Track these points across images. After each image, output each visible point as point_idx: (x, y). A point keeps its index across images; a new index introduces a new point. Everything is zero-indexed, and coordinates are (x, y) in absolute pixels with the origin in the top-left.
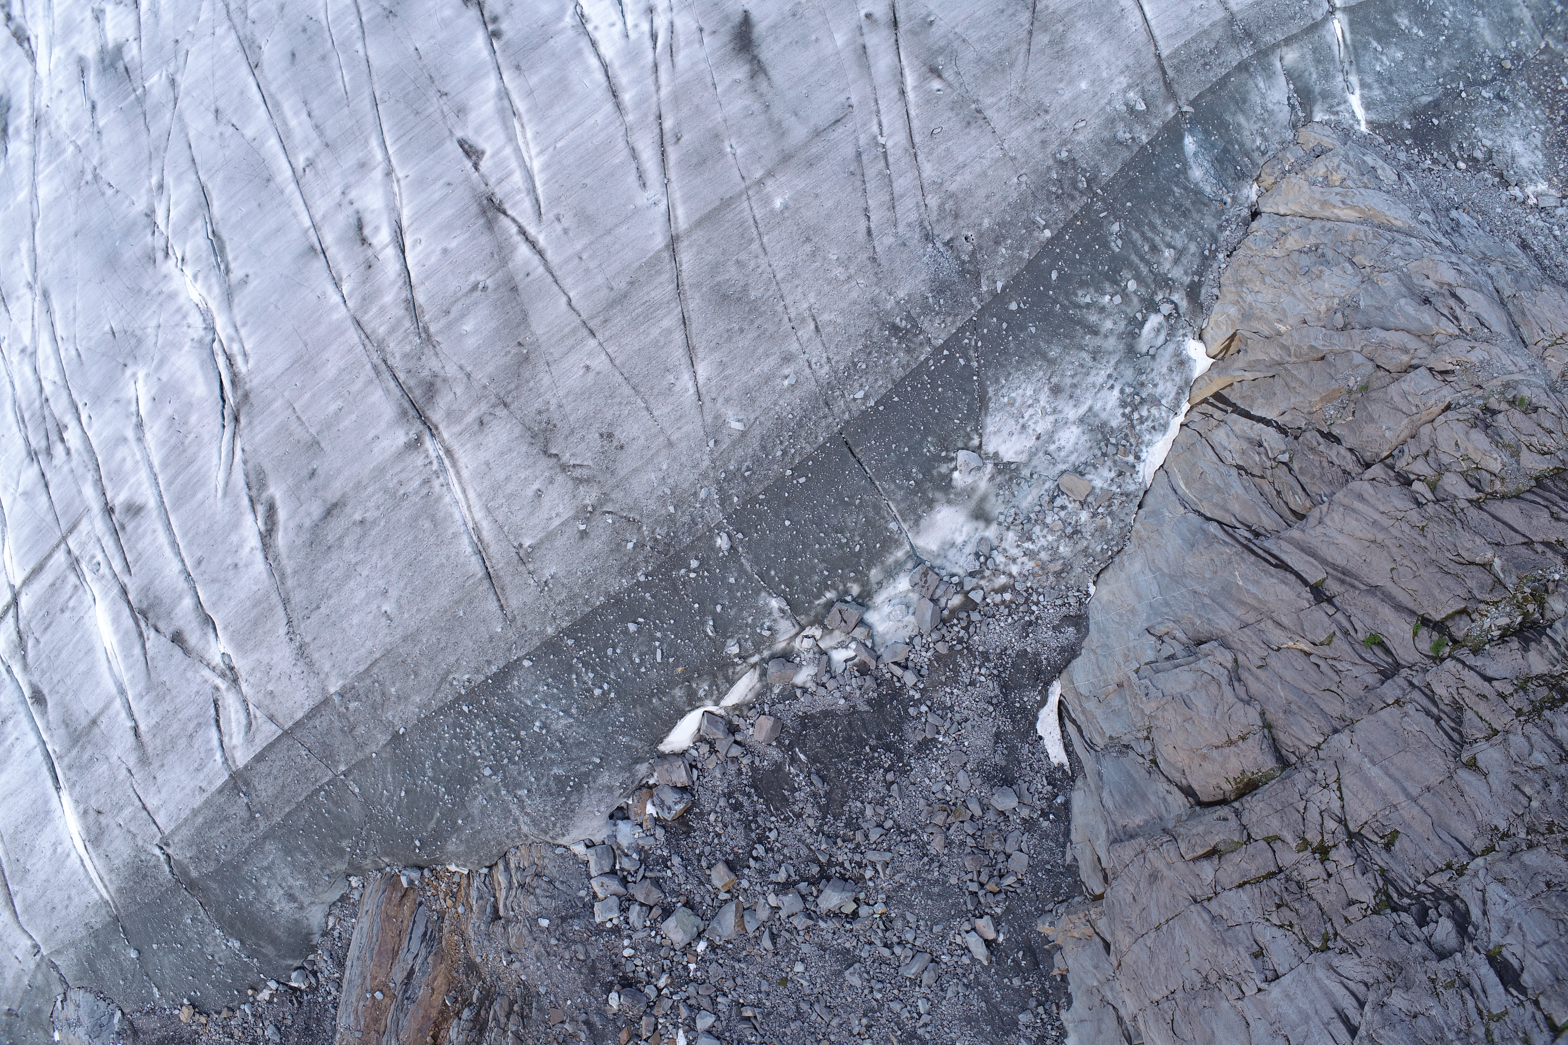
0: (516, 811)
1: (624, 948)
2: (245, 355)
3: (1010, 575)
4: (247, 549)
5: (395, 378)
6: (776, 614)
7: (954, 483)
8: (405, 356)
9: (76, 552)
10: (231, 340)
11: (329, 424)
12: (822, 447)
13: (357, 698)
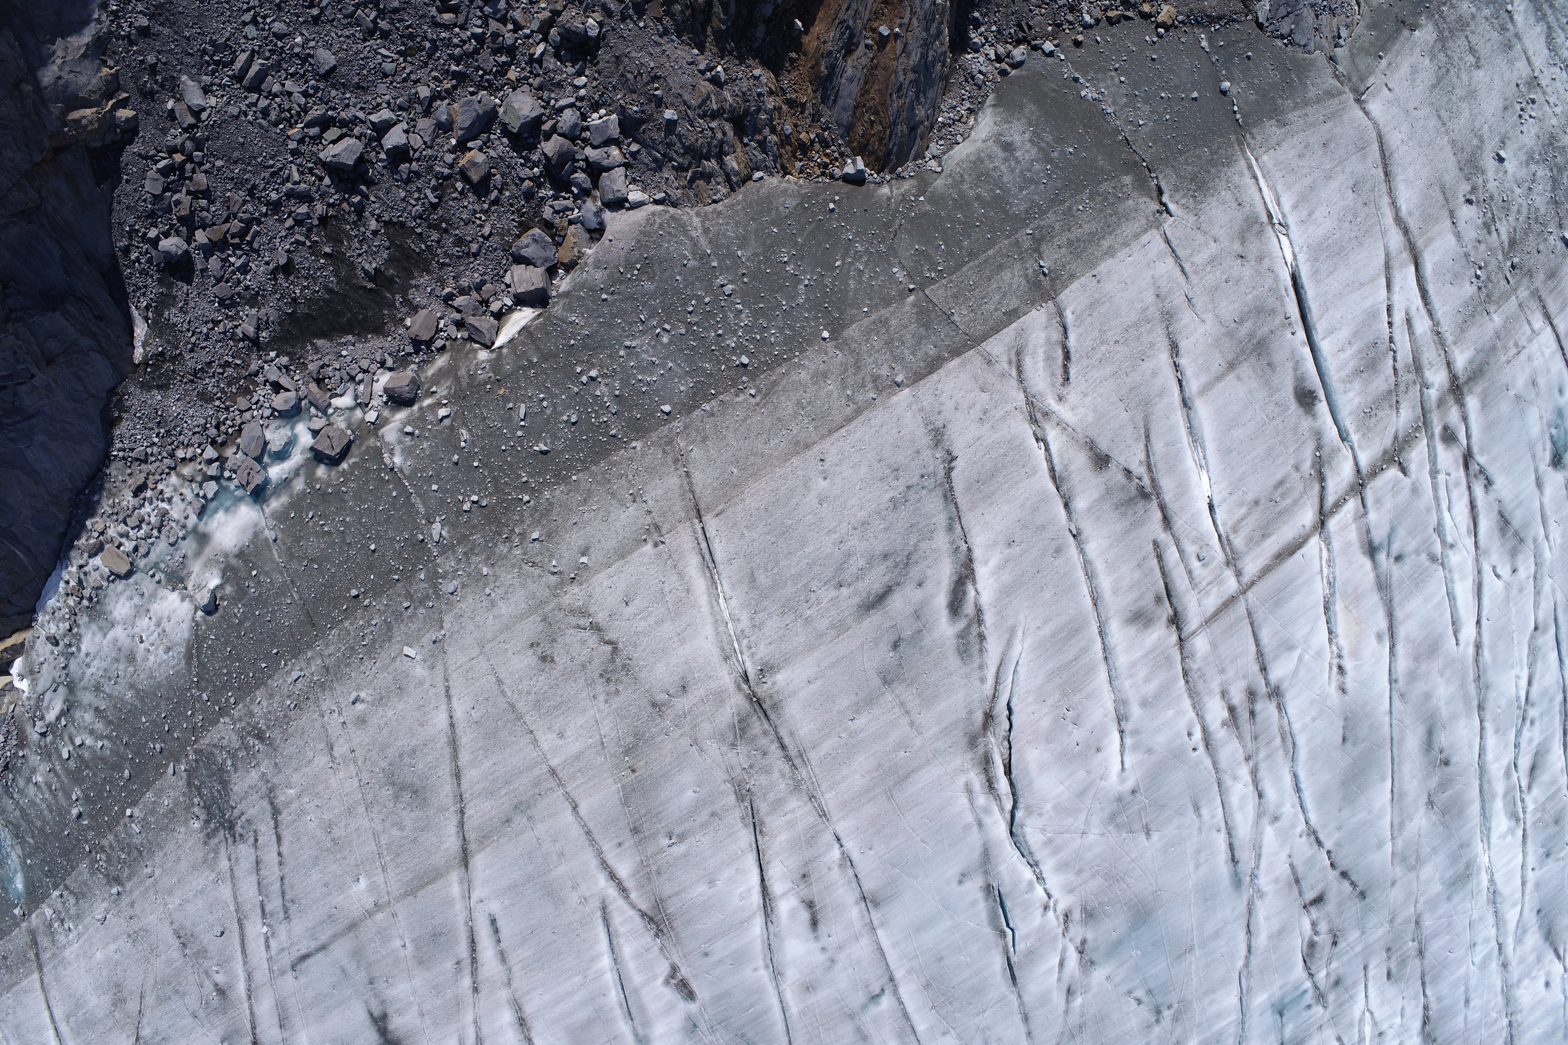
0: (703, 242)
1: (584, 86)
2: (969, 790)
3: (179, 475)
4: (992, 563)
5: (783, 747)
6: (398, 450)
7: (220, 574)
8: (767, 771)
9: (1229, 574)
10: (987, 811)
11: (869, 702)
12: (335, 624)
13: (876, 379)
